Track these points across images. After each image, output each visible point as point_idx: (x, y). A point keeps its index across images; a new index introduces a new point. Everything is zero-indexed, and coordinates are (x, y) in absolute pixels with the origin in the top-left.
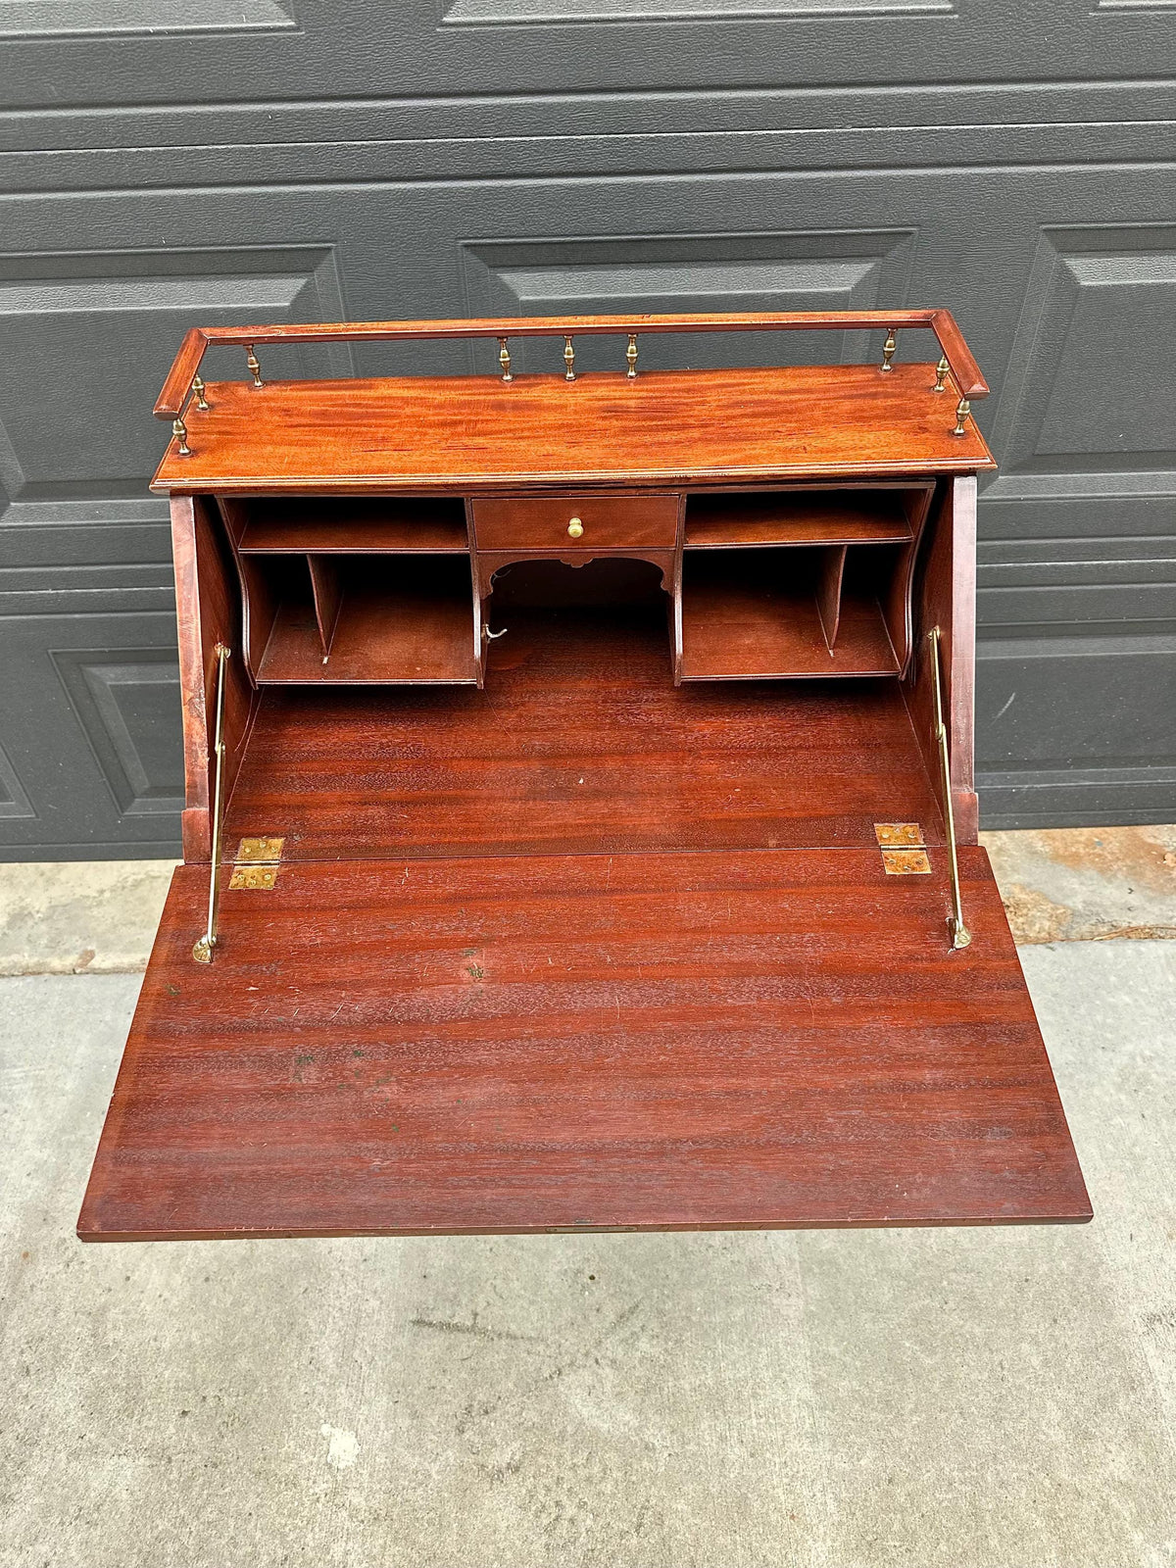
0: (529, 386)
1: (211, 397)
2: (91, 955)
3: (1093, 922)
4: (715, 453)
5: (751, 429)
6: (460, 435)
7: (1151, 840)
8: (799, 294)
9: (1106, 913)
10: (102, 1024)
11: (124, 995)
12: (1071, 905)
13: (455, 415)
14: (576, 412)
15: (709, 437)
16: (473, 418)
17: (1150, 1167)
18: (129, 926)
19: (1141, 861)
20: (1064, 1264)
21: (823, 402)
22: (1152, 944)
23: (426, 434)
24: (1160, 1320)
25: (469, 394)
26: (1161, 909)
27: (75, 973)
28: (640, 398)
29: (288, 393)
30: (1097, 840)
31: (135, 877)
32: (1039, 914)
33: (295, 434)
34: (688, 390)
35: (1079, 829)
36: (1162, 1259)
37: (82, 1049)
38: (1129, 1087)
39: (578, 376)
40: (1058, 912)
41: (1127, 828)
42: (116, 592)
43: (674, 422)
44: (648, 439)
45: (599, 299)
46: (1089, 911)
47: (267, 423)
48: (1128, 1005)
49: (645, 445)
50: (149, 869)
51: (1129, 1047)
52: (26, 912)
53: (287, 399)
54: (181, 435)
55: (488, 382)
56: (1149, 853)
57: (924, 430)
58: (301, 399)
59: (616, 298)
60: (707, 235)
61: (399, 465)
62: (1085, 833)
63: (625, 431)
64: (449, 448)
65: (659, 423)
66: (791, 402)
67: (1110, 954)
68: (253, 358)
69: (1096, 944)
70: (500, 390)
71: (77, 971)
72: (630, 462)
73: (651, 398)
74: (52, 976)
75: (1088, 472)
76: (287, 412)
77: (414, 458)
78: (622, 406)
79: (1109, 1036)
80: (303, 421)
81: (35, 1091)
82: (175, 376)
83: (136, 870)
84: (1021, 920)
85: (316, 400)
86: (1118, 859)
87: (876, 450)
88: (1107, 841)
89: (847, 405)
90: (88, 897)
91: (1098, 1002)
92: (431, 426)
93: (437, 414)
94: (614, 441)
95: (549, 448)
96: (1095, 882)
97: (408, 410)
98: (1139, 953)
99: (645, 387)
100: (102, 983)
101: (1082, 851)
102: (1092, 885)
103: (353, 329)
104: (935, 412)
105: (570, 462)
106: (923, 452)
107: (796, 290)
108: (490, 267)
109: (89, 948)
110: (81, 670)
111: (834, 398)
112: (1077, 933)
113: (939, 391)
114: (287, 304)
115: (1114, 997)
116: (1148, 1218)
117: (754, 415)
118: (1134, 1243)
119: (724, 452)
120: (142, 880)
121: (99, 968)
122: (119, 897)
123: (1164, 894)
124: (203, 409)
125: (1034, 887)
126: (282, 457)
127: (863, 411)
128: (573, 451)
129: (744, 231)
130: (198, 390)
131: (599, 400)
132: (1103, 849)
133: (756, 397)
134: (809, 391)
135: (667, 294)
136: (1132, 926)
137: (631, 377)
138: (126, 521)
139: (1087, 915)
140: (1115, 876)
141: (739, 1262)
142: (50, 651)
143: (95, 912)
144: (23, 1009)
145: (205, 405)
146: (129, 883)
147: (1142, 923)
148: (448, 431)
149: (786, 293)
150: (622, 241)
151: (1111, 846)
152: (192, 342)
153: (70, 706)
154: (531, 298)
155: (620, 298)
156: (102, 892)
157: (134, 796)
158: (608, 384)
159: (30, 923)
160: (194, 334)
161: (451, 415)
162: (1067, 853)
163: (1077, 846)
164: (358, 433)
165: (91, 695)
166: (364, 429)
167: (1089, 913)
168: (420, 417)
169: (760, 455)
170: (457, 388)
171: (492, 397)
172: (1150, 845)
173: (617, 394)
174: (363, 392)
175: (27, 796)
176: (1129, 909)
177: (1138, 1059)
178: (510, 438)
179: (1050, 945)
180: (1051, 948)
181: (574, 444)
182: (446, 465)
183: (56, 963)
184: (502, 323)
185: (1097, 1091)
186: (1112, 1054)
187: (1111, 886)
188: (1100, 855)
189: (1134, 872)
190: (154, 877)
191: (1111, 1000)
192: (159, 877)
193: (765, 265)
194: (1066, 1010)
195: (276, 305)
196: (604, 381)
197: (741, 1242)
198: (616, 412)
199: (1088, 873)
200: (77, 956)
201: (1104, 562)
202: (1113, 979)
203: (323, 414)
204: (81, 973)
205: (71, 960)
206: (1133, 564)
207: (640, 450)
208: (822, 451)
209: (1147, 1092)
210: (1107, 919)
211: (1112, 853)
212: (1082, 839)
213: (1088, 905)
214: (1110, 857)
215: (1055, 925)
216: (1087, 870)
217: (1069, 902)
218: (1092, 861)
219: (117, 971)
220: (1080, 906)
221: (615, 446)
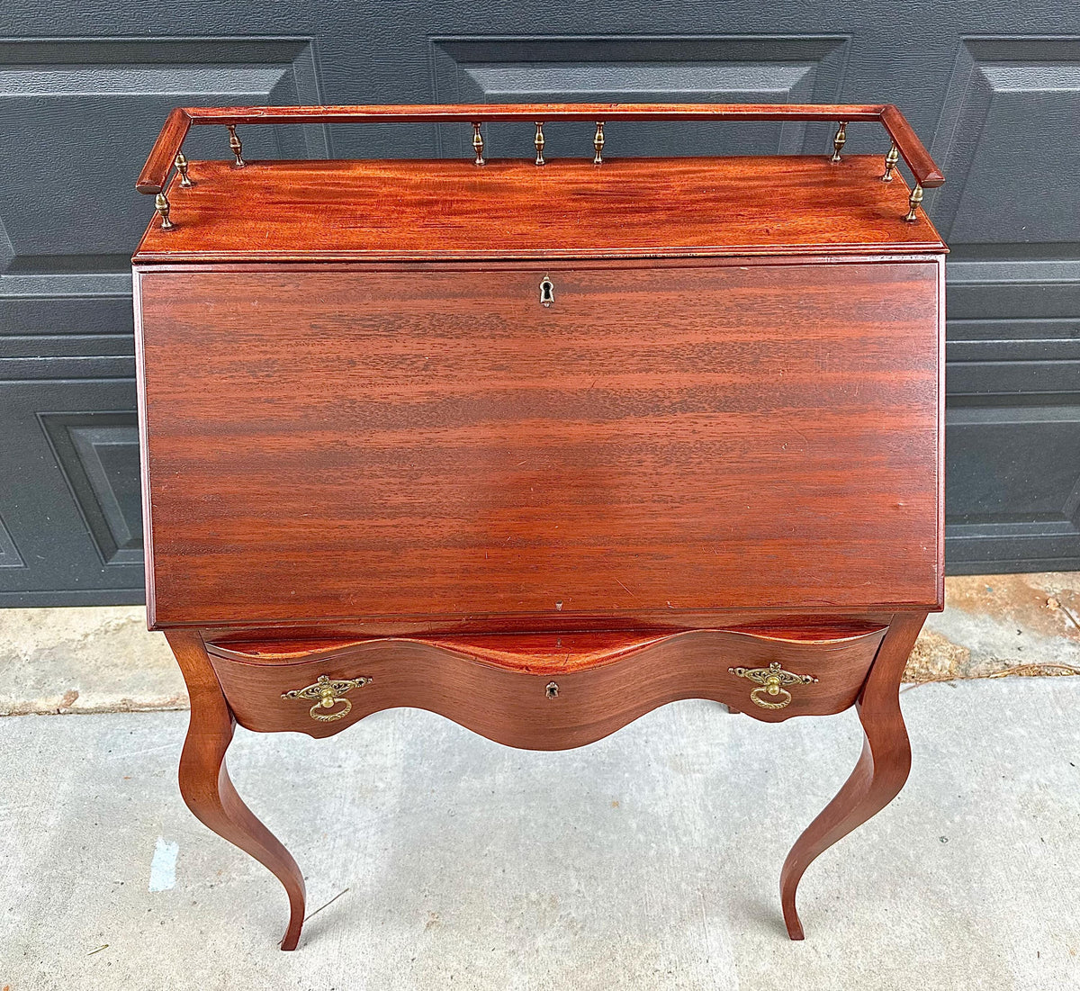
0: (502, 169)
1: (195, 175)
2: (75, 695)
3: (987, 661)
4: (683, 236)
5: (715, 213)
6: (435, 213)
7: (1034, 587)
8: (742, 93)
9: (1000, 653)
10: (85, 763)
11: (106, 734)
12: (969, 646)
13: (431, 195)
14: (547, 195)
15: (675, 219)
16: (449, 198)
17: (1052, 886)
18: (111, 668)
19: (1027, 605)
20: (979, 981)
21: (780, 189)
22: (1040, 681)
23: (403, 212)
25: (444, 177)
26: (1047, 649)
27: (59, 713)
28: (607, 182)
29: (269, 172)
30: (987, 586)
31: (117, 622)
32: (940, 654)
33: (274, 210)
34: (652, 176)
35: (972, 577)
36: (1066, 975)
37: (64, 787)
38: (1029, 813)
39: (548, 161)
40: (957, 652)
41: (1012, 576)
42: (102, 359)
43: (641, 205)
44: (617, 220)
45: (558, 94)
46: (985, 651)
47: (248, 199)
48: (1023, 736)
49: (615, 226)
50: (130, 614)
51: (1027, 776)
52: (14, 655)
53: (268, 178)
54: (163, 209)
55: (462, 165)
56: (1034, 598)
57: (877, 216)
58: (281, 178)
59: (573, 94)
60: (660, 37)
61: (378, 241)
62: (977, 580)
63: (596, 213)
64: (426, 226)
65: (627, 206)
66: (751, 188)
67: (1005, 690)
68: (235, 138)
69: (993, 681)
70: (473, 173)
71: (61, 712)
72: (601, 242)
73: (618, 182)
74: (37, 716)
75: (994, 261)
76: (268, 190)
77: (393, 235)
78: (591, 190)
79: (1009, 766)
80: (284, 198)
81: (19, 827)
82: (158, 152)
83: (118, 615)
84: (924, 659)
85: (297, 179)
86: (1007, 604)
88: (997, 588)
89: (803, 192)
90: (73, 641)
91: (997, 735)
92: (407, 206)
93: (413, 194)
94: (585, 222)
95: (522, 228)
96: (988, 625)
97: (385, 190)
98: (1031, 689)
99: (612, 172)
100: (86, 723)
101: (975, 596)
102: (986, 627)
103: (333, 112)
104: (887, 200)
105: (544, 240)
106: (879, 236)
107: (739, 90)
108: (458, 62)
109: (73, 689)
110: (68, 432)
111: (790, 186)
112: (976, 671)
113: (887, 181)
114: (265, 93)
115: (1010, 729)
116: (1053, 937)
117: (716, 200)
118: (1041, 960)
119: (693, 234)
120: (123, 624)
121: (83, 709)
122: (102, 641)
123: (1049, 635)
124: (186, 185)
125: (934, 630)
126: (262, 232)
127: (819, 197)
128: (546, 231)
129: (693, 34)
130: (182, 167)
131: (568, 183)
132: (994, 595)
133: (716, 183)
134: (766, 178)
136: (1022, 664)
137: (598, 163)
138: (111, 293)
139: (983, 655)
140: (1005, 619)
141: (683, 985)
142: (38, 414)
143: (79, 655)
144: (9, 748)
145: (188, 182)
146: (112, 627)
147: (1031, 662)
148: (425, 210)
149: (731, 93)
150: (581, 41)
151: (1000, 592)
152: (175, 121)
153: (58, 465)
154: (495, 92)
156: (86, 636)
157: (118, 549)
158: (575, 169)
159: (18, 665)
160: (178, 113)
161: (427, 195)
162: (962, 599)
163: (970, 592)
164: (337, 210)
165: (77, 454)
166: (343, 207)
167: (984, 653)
168: (397, 196)
169: (726, 237)
170: (431, 171)
171: (466, 179)
172: (1035, 591)
173: (586, 178)
174: (341, 173)
175: (16, 547)
176: (1019, 649)
177: (1035, 787)
178: (485, 218)
179: (952, 682)
180: (953, 686)
181: (545, 224)
182: (423, 241)
183: (42, 704)
184: (477, 109)
185: (1001, 818)
186: (1011, 782)
187: (1001, 628)
188: (991, 600)
189: (1022, 616)
190: (135, 622)
191: (1007, 732)
192: (140, 622)
193: (711, 66)
194: (969, 742)
195: (256, 93)
196: (571, 166)
197: (685, 966)
198: (585, 195)
199: (981, 617)
200: (62, 697)
201: (1005, 341)
202: (1009, 713)
203: (304, 192)
204: (64, 714)
205: (56, 701)
206: (1030, 343)
207: (609, 230)
208: (783, 233)
209: (1045, 818)
210: (1000, 659)
211: (1001, 598)
212: (975, 585)
213: (983, 646)
214: (999, 602)
215: (955, 664)
216: (981, 613)
217: (966, 643)
218: (985, 606)
219: (99, 711)
220: (976, 647)
221: (586, 227)
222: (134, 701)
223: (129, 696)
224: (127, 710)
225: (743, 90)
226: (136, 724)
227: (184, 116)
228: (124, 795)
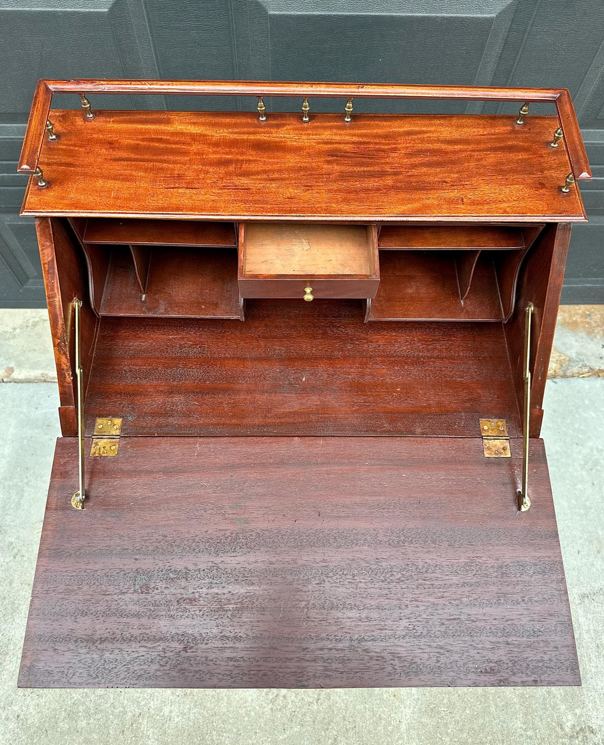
0: (278, 126)
2: (11, 370)
3: (580, 366)
4: (403, 202)
5: (427, 179)
6: (230, 174)
8: (460, 18)
9: (588, 360)
10: (22, 415)
11: (33, 396)
12: (569, 354)
13: (227, 153)
14: (309, 155)
15: (399, 185)
16: (240, 158)
17: (593, 513)
18: (32, 352)
21: (476, 153)
23: (208, 172)
24: (588, 597)
25: (236, 133)
27: (3, 382)
28: (353, 143)
29: (111, 125)
30: (588, 313)
31: (33, 320)
33: (117, 168)
34: (386, 137)
35: (579, 306)
36: (593, 564)
37: (11, 430)
39: (311, 120)
40: (561, 358)
43: (377, 168)
44: (358, 185)
46: (579, 358)
47: (98, 155)
48: (593, 418)
49: (356, 192)
50: (41, 314)
51: (591, 444)
53: (110, 131)
55: (249, 121)
57: (542, 185)
58: (119, 132)
61: (190, 202)
62: (582, 308)
63: (343, 177)
64: (224, 187)
65: (366, 169)
66: (455, 152)
67: (587, 386)
68: (86, 101)
69: (580, 380)
70: (257, 130)
71: (5, 380)
72: (345, 207)
73: (360, 143)
76: (111, 144)
77: (200, 197)
78: (340, 150)
79: (581, 436)
80: (124, 154)
83: (34, 314)
85: (131, 133)
86: (598, 326)
87: (510, 204)
88: (593, 314)
89: (492, 158)
90: (6, 332)
91: (577, 416)
92: (211, 164)
93: (214, 152)
94: (335, 186)
95: (292, 191)
96: (584, 340)
97: (194, 147)
98: (603, 387)
99: (357, 132)
100: (20, 389)
101: (579, 320)
102: (582, 342)
104: (550, 168)
105: (306, 204)
107: (458, 15)
109: (10, 366)
111: (484, 150)
112: (571, 372)
113: (554, 147)
114: (106, 10)
115: (586, 413)
116: (589, 542)
117: (429, 165)
118: (580, 555)
119: (410, 201)
120: (37, 322)
121: (18, 379)
122: (25, 333)
124: (53, 140)
126: (109, 191)
127: (502, 164)
128: (307, 195)
131: (326, 143)
132: (591, 319)
133: (430, 146)
134: (467, 142)
135: (370, 14)
136: (601, 368)
137: (347, 122)
139: (577, 361)
140: (595, 337)
143: (12, 342)
145: (53, 137)
146: (30, 324)
148: (222, 170)
149: (452, 17)
151: (595, 317)
152: (41, 98)
155: (338, 15)
156: (15, 329)
157: (29, 279)
158: (331, 128)
160: (42, 88)
161: (224, 154)
162: (570, 321)
163: (576, 317)
164: (161, 169)
166: (165, 165)
167: (578, 360)
168: (203, 154)
169: (433, 204)
170: (227, 126)
171: (252, 137)
173: (338, 138)
174: (163, 127)
176: (601, 358)
177: (595, 451)
178: (265, 180)
179: (555, 380)
180: (555, 382)
181: (308, 187)
182: (222, 203)
185: (570, 469)
186: (581, 447)
187: (592, 343)
188: (588, 323)
190: (45, 320)
195: (98, 10)
196: (329, 124)
198: (337, 156)
199: (580, 334)
200: (4, 371)
202: (587, 402)
203: (136, 148)
204: (7, 382)
205: (1, 373)
207: (352, 196)
208: (473, 203)
209: (597, 470)
210: (588, 364)
211: (595, 322)
212: (580, 312)
213: (579, 355)
214: (594, 325)
215: (559, 366)
216: (580, 332)
217: (568, 353)
218: (584, 327)
219: (28, 381)
220: (574, 355)
221: (336, 191)
222: (49, 374)
223: (45, 372)
224: (45, 381)
225: (461, 15)
226: (51, 391)
227: (47, 89)
228: (48, 436)
